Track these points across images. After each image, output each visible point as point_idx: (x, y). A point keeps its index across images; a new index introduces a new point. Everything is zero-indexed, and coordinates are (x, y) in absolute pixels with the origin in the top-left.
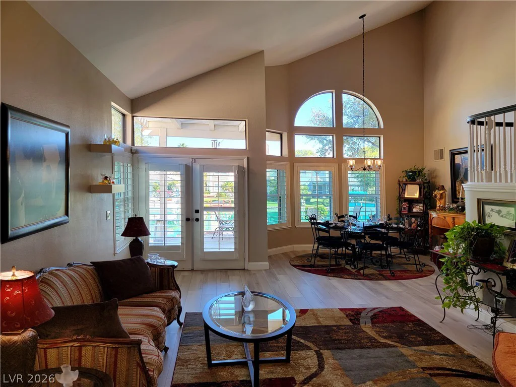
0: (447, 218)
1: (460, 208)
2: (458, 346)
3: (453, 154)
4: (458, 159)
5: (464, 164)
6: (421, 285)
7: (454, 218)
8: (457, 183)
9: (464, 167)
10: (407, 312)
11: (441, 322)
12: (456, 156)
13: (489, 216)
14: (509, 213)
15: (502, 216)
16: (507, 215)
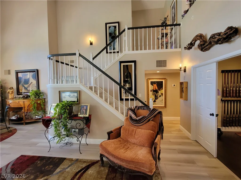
0: (20, 102)
1: (26, 97)
2: (68, 158)
3: (17, 73)
4: (20, 75)
5: (24, 77)
6: (18, 138)
7: (24, 101)
8: (20, 86)
9: (24, 79)
10: (28, 156)
11: (48, 152)
12: (19, 74)
13: (64, 98)
14: (74, 96)
15: (71, 97)
16: (73, 96)
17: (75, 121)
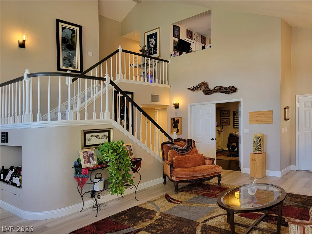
13: (89, 140)
14: (104, 136)
15: (99, 138)
16: (102, 137)
17: (103, 170)
